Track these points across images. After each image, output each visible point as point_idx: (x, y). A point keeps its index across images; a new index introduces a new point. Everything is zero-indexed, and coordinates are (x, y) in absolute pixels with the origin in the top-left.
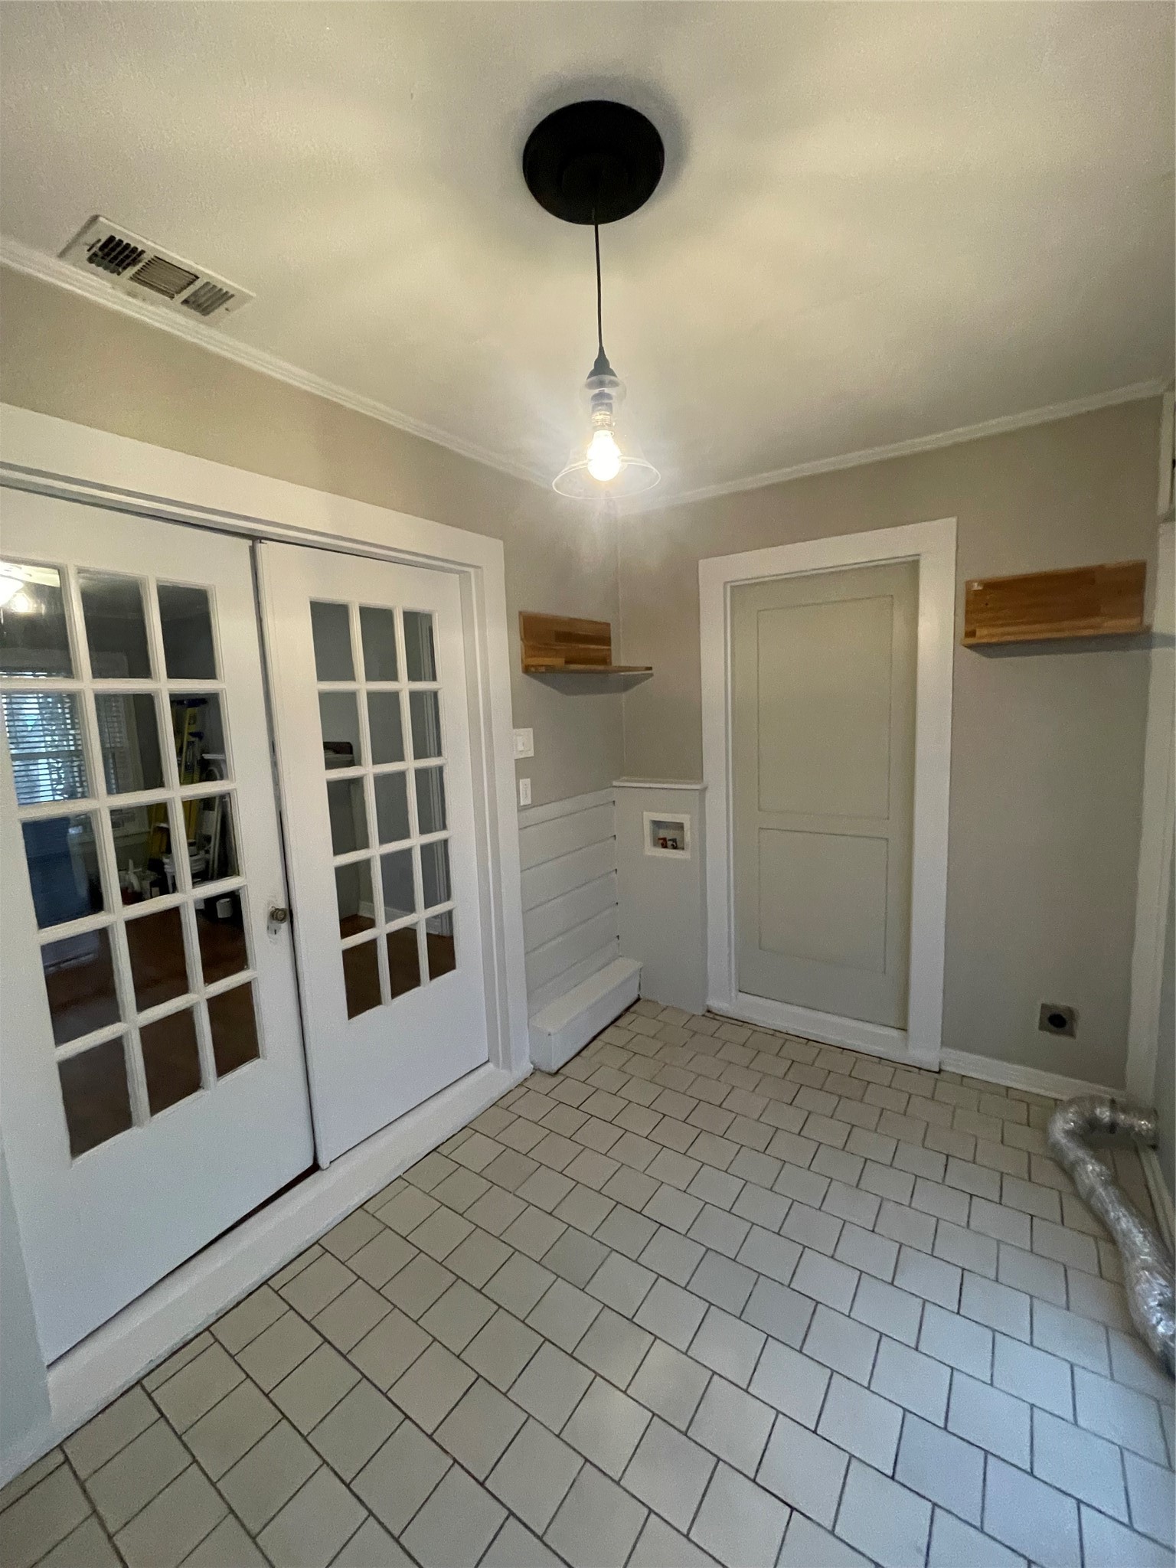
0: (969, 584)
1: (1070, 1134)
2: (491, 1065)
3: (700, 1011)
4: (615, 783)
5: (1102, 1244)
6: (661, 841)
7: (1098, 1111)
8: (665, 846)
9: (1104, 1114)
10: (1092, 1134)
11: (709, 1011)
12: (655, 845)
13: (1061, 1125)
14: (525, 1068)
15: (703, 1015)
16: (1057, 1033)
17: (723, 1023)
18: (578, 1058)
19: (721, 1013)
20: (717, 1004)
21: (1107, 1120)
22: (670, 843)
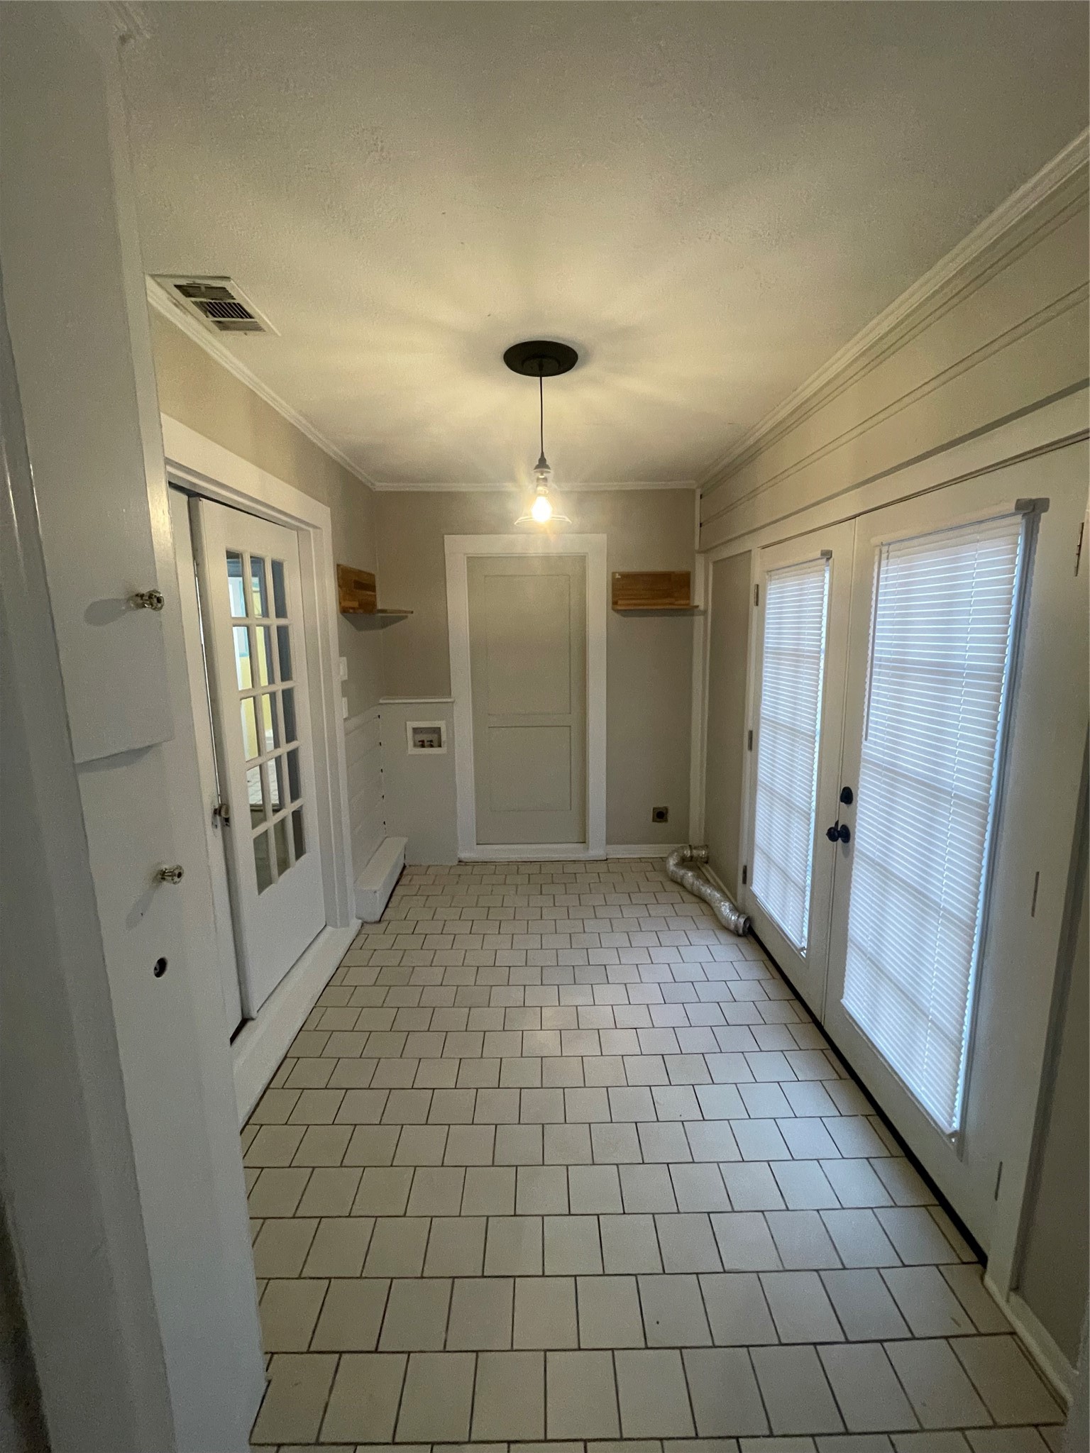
0: (614, 574)
1: (677, 865)
2: (329, 928)
3: (456, 862)
4: (381, 701)
5: (701, 904)
6: (421, 743)
7: (685, 852)
8: (423, 746)
9: (688, 853)
10: (685, 862)
11: (460, 862)
12: (415, 745)
13: (672, 862)
14: (355, 924)
15: (458, 865)
16: (660, 822)
17: (474, 865)
18: (388, 909)
19: (470, 861)
20: (465, 855)
21: (689, 855)
22: (426, 744)
